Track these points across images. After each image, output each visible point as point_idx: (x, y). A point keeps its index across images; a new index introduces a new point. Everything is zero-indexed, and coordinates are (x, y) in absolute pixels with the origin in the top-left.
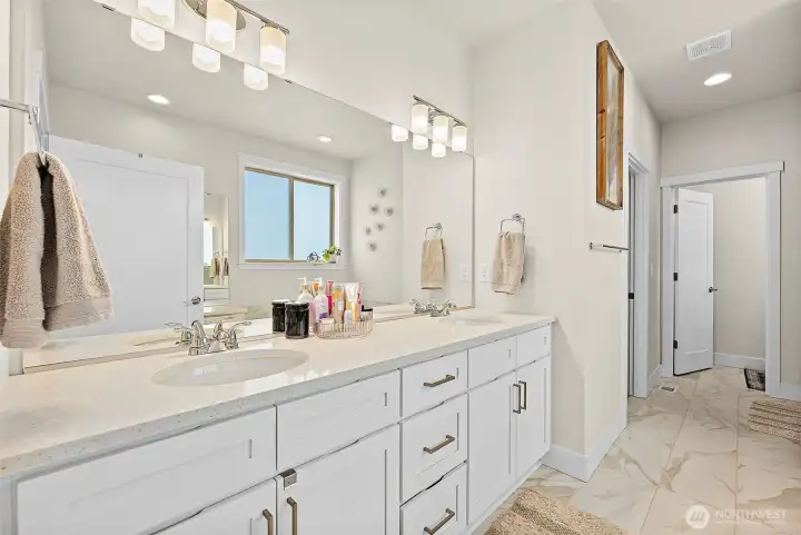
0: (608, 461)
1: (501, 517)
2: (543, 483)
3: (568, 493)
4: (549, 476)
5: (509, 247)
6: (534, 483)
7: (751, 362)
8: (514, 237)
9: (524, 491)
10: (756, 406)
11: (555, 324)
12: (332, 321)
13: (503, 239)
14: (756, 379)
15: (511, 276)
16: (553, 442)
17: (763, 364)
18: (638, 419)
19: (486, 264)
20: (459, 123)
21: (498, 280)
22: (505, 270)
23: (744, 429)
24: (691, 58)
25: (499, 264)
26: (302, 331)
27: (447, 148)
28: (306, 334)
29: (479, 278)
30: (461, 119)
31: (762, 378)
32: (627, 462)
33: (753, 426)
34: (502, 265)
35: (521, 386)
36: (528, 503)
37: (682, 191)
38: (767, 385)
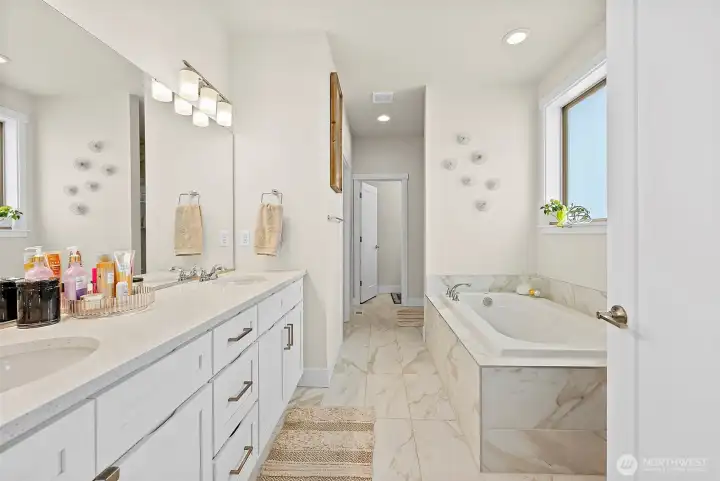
0: (338, 368)
1: (279, 436)
2: (302, 400)
3: (317, 400)
4: (303, 394)
5: (270, 218)
6: (294, 403)
7: (393, 289)
8: (274, 208)
9: (290, 411)
10: (401, 312)
11: (306, 277)
12: (99, 297)
13: (265, 209)
14: (397, 298)
15: (272, 241)
16: (305, 366)
17: (400, 289)
18: (349, 335)
19: (247, 232)
20: (224, 100)
21: (260, 244)
22: (267, 237)
23: (398, 327)
24: (374, 101)
25: (261, 230)
26: (50, 314)
27: (210, 119)
28: (57, 317)
29: (240, 242)
30: (227, 97)
31: (399, 297)
32: (348, 365)
33: (400, 324)
34: (263, 231)
35: (290, 327)
36: (295, 418)
37: (364, 184)
38: (403, 300)
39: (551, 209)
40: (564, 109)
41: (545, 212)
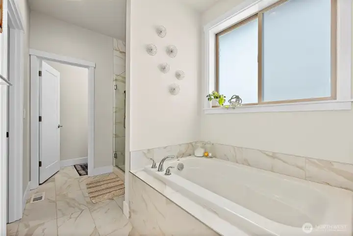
10: (90, 185)
17: (86, 160)
23: (91, 206)
37: (44, 63)
38: (89, 170)
39: (212, 97)
40: (217, 35)
41: (209, 99)
